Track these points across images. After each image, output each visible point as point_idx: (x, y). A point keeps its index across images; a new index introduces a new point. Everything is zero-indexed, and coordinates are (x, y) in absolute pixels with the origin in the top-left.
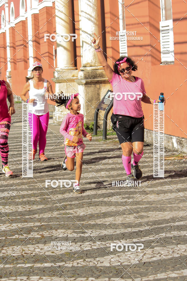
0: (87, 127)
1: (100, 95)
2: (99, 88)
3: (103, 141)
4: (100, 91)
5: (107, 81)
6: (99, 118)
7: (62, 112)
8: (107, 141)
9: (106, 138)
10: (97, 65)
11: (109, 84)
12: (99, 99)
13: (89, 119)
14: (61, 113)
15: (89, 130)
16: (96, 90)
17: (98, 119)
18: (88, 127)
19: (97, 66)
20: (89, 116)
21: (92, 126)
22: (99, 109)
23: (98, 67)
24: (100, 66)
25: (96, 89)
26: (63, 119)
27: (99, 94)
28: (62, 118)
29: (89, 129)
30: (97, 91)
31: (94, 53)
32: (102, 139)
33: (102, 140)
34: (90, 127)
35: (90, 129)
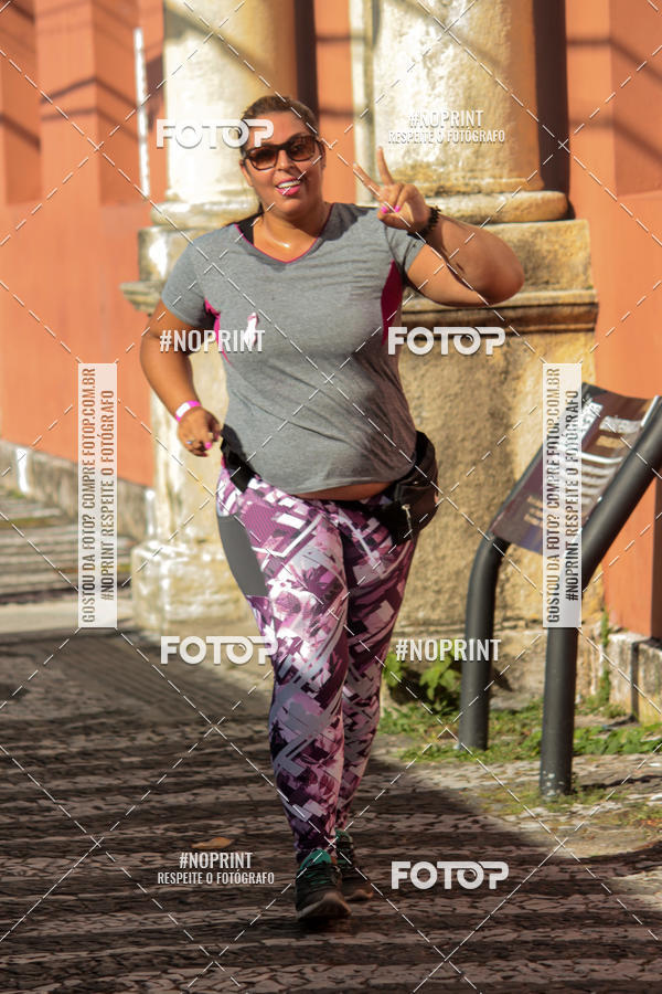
0: (405, 681)
1: (508, 427)
2: (506, 372)
3: (543, 804)
4: (515, 393)
5: (567, 310)
6: (505, 607)
7: (201, 542)
8: (577, 807)
9: (567, 784)
10: (486, 182)
11: (582, 337)
12: (507, 460)
13: (421, 615)
14: (195, 550)
15: (426, 707)
16: (480, 385)
17: (498, 615)
18: (417, 676)
19: (489, 194)
20: (425, 588)
21: (450, 675)
22: (506, 537)
23: (502, 199)
24: (512, 189)
25: (481, 376)
26: (207, 597)
27: (500, 419)
28: (201, 590)
29: (424, 698)
30: (484, 395)
31: (469, 87)
32: (532, 793)
33: (538, 799)
34: (430, 677)
35: (430, 693)
